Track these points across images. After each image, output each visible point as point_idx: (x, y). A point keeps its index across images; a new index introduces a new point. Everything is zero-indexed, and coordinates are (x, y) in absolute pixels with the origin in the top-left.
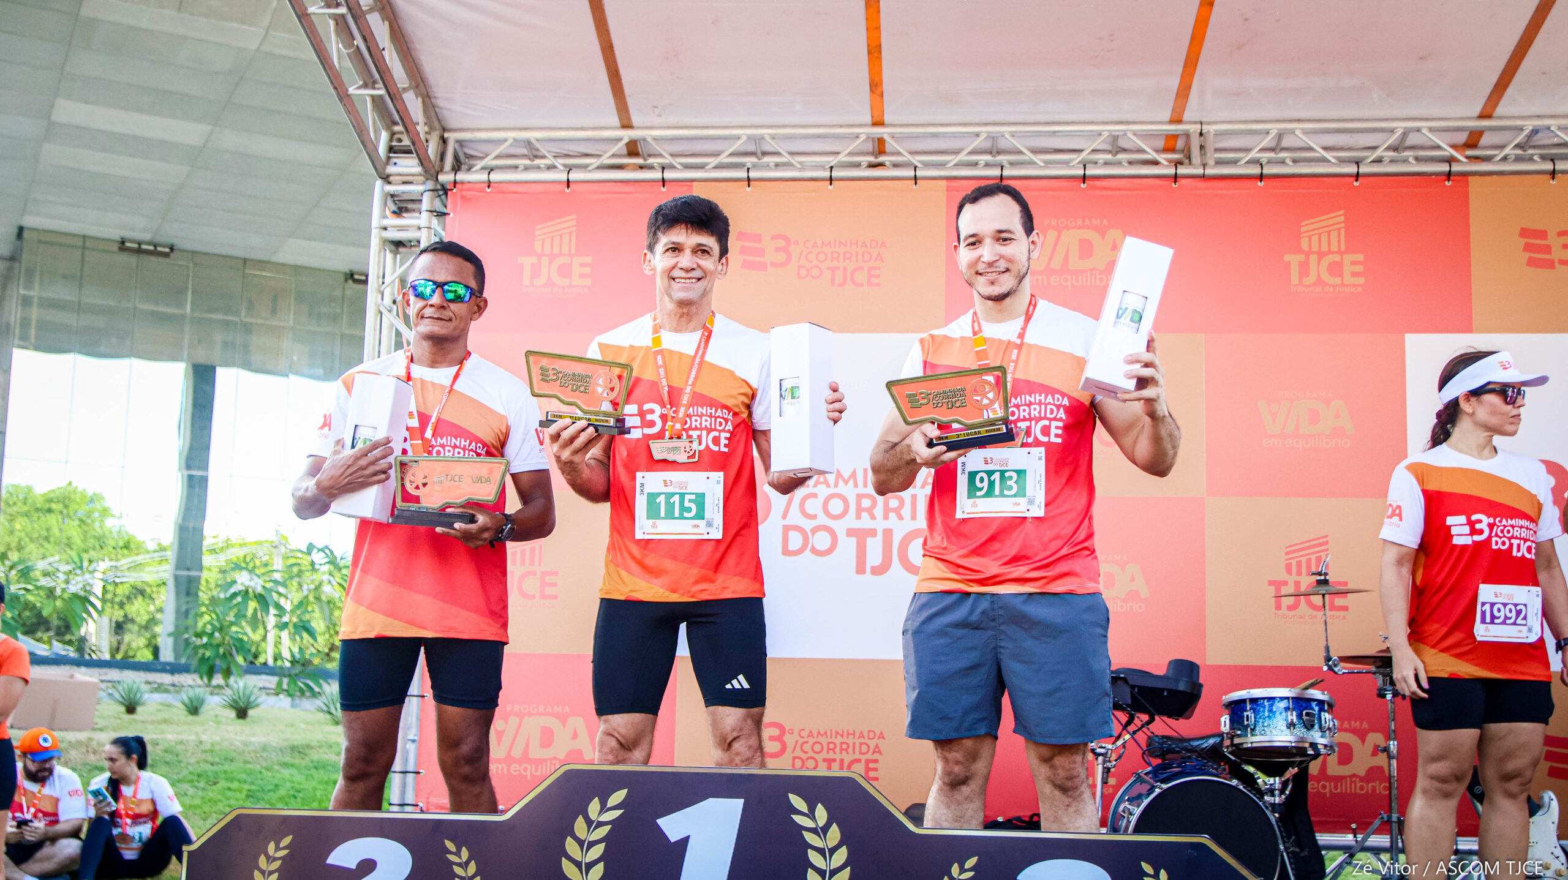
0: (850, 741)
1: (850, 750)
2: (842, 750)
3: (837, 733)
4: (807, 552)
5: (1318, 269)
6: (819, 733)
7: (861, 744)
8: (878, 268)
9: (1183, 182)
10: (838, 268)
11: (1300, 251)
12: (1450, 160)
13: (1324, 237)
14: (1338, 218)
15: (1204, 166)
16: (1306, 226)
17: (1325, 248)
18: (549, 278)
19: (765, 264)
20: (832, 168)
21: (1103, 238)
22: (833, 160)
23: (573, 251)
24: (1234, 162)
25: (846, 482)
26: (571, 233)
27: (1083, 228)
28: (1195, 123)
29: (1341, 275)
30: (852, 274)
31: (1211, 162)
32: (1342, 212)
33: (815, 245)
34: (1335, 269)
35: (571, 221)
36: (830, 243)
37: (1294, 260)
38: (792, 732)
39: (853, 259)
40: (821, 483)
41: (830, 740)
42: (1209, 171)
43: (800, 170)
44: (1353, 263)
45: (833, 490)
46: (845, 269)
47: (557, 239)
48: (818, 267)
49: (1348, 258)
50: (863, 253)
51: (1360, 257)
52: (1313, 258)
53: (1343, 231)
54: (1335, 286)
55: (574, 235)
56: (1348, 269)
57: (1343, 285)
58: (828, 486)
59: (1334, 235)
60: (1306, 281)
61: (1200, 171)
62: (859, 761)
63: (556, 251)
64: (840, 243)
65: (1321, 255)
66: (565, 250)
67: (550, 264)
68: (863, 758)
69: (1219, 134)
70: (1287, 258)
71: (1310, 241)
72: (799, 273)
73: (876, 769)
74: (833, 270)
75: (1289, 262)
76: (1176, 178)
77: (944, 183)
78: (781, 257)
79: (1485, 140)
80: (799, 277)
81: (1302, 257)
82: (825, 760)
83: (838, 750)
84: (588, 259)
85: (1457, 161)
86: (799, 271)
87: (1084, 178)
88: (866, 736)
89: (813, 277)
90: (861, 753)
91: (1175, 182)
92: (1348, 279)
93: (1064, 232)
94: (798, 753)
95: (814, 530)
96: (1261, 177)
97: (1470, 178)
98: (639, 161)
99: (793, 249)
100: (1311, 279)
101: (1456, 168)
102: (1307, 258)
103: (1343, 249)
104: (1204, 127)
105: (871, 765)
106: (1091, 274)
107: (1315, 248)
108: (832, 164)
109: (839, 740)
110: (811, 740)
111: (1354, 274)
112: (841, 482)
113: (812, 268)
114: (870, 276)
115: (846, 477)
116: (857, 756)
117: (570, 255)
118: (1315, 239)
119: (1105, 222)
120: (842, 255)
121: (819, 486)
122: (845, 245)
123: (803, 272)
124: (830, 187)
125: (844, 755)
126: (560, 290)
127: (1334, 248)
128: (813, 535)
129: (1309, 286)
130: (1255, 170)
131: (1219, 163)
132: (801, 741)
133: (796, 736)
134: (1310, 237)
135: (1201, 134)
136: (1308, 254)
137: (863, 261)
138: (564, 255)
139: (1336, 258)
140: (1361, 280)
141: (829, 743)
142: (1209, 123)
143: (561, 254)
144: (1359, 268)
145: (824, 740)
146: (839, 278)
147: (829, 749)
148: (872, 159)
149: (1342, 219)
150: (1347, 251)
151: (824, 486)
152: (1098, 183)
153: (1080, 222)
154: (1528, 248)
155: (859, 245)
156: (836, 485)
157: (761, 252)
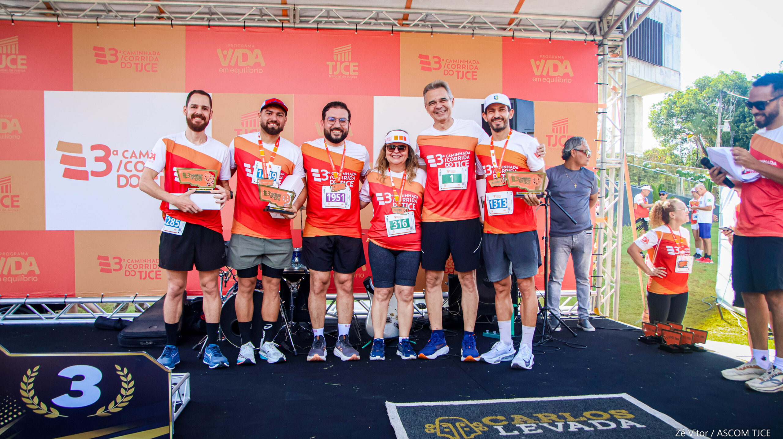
0: (149, 263)
1: (149, 267)
2: (145, 267)
3: (143, 260)
4: (128, 186)
5: (340, 68)
6: (136, 261)
7: (153, 265)
8: (157, 64)
9: (286, 30)
10: (139, 64)
11: (333, 61)
12: (393, 25)
13: (343, 55)
14: (349, 47)
15: (294, 23)
16: (336, 50)
17: (343, 60)
18: (6, 64)
19: (106, 61)
20: (135, 19)
21: (252, 53)
22: (137, 15)
23: (17, 52)
24: (307, 22)
25: (144, 156)
26: (16, 45)
27: (244, 48)
28: (292, 4)
29: (349, 71)
30: (145, 66)
31: (298, 21)
32: (350, 45)
33: (128, 53)
34: (347, 68)
35: (15, 39)
36: (135, 52)
37: (331, 64)
38: (124, 260)
39: (145, 59)
40: (134, 157)
41: (140, 263)
42: (296, 26)
43: (120, 19)
44: (354, 66)
45: (138, 160)
46: (142, 64)
47: (9, 47)
48: (130, 63)
49: (352, 64)
50: (150, 57)
51: (357, 64)
52: (338, 64)
53: (350, 53)
54: (347, 76)
55: (17, 45)
56: (352, 68)
57: (350, 75)
58: (136, 158)
59: (347, 54)
60: (335, 73)
61: (292, 25)
62: (153, 271)
63: (9, 52)
64: (140, 52)
65: (341, 63)
66: (13, 52)
67: (6, 58)
68: (155, 270)
69: (301, 10)
70: (328, 63)
71: (337, 56)
72: (122, 66)
73: (160, 275)
74: (137, 64)
75: (329, 65)
76: (283, 28)
77: (185, 27)
78: (114, 58)
79: (410, 17)
80: (122, 67)
81: (334, 63)
82: (139, 271)
83: (144, 267)
84: (25, 57)
85: (396, 25)
86: (121, 65)
87: (244, 27)
88: (156, 262)
89: (127, 67)
90: (154, 268)
91: (283, 30)
92: (352, 73)
93: (236, 50)
94: (127, 269)
95: (131, 177)
96: (318, 29)
97: (401, 33)
98: (53, 12)
99: (118, 54)
100: (337, 72)
101: (395, 28)
102: (336, 63)
103: (350, 60)
104: (295, 6)
105: (158, 273)
106: (247, 69)
107: (339, 59)
108: (135, 17)
109: (144, 263)
110: (133, 264)
111: (354, 71)
112: (142, 156)
113: (127, 63)
114: (153, 67)
115: (144, 154)
116: (152, 269)
117: (16, 54)
118: (339, 56)
119: (253, 46)
120: (140, 57)
121: (133, 158)
122: (142, 54)
123: (123, 65)
124: (134, 27)
125: (147, 269)
126: (12, 70)
127: (347, 60)
128: (130, 179)
129: (337, 75)
130: (315, 26)
131: (301, 22)
132: (128, 264)
133: (126, 262)
134: (337, 55)
135: (294, 10)
136: (336, 62)
137: (150, 61)
138: (13, 54)
139: (348, 64)
140: (357, 73)
141: (140, 265)
142: (297, 5)
143: (11, 54)
144: (357, 68)
145: (138, 264)
146: (139, 68)
147: (140, 267)
148: (158, 15)
149: (350, 47)
150: (352, 61)
151: (134, 158)
152: (251, 29)
153: (242, 46)
154: (422, 62)
155: (148, 54)
156: (140, 158)
157: (105, 56)
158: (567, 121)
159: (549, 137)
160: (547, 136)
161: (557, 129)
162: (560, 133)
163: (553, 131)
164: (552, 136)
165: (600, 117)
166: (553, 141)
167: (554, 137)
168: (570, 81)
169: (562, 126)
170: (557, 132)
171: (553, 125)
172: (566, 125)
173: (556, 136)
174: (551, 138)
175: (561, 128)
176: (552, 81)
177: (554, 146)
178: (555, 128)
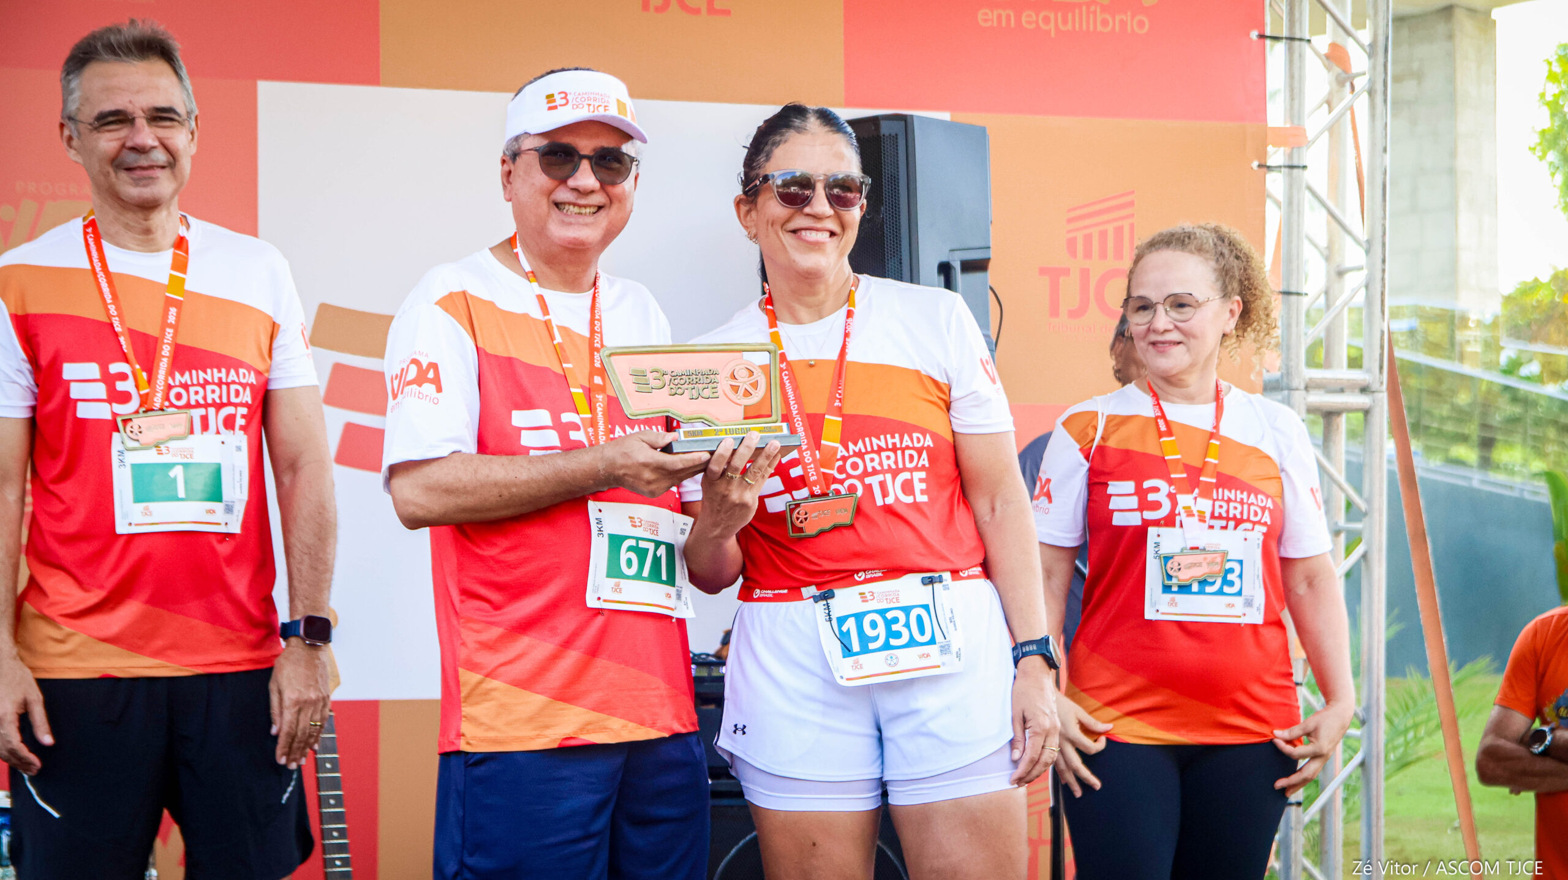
158: (1131, 204)
159: (1054, 274)
160: (1043, 271)
161: (1088, 239)
162: (1103, 255)
163: (1072, 251)
164: (1066, 272)
165: (1275, 183)
166: (1070, 288)
167: (1075, 275)
168: (1141, 24)
169: (1110, 228)
170: (1088, 255)
171: (1070, 221)
172: (1126, 224)
173: (1085, 273)
174: (1062, 279)
175: (1103, 235)
176: (1065, 22)
177: (1074, 314)
178: (1080, 236)
